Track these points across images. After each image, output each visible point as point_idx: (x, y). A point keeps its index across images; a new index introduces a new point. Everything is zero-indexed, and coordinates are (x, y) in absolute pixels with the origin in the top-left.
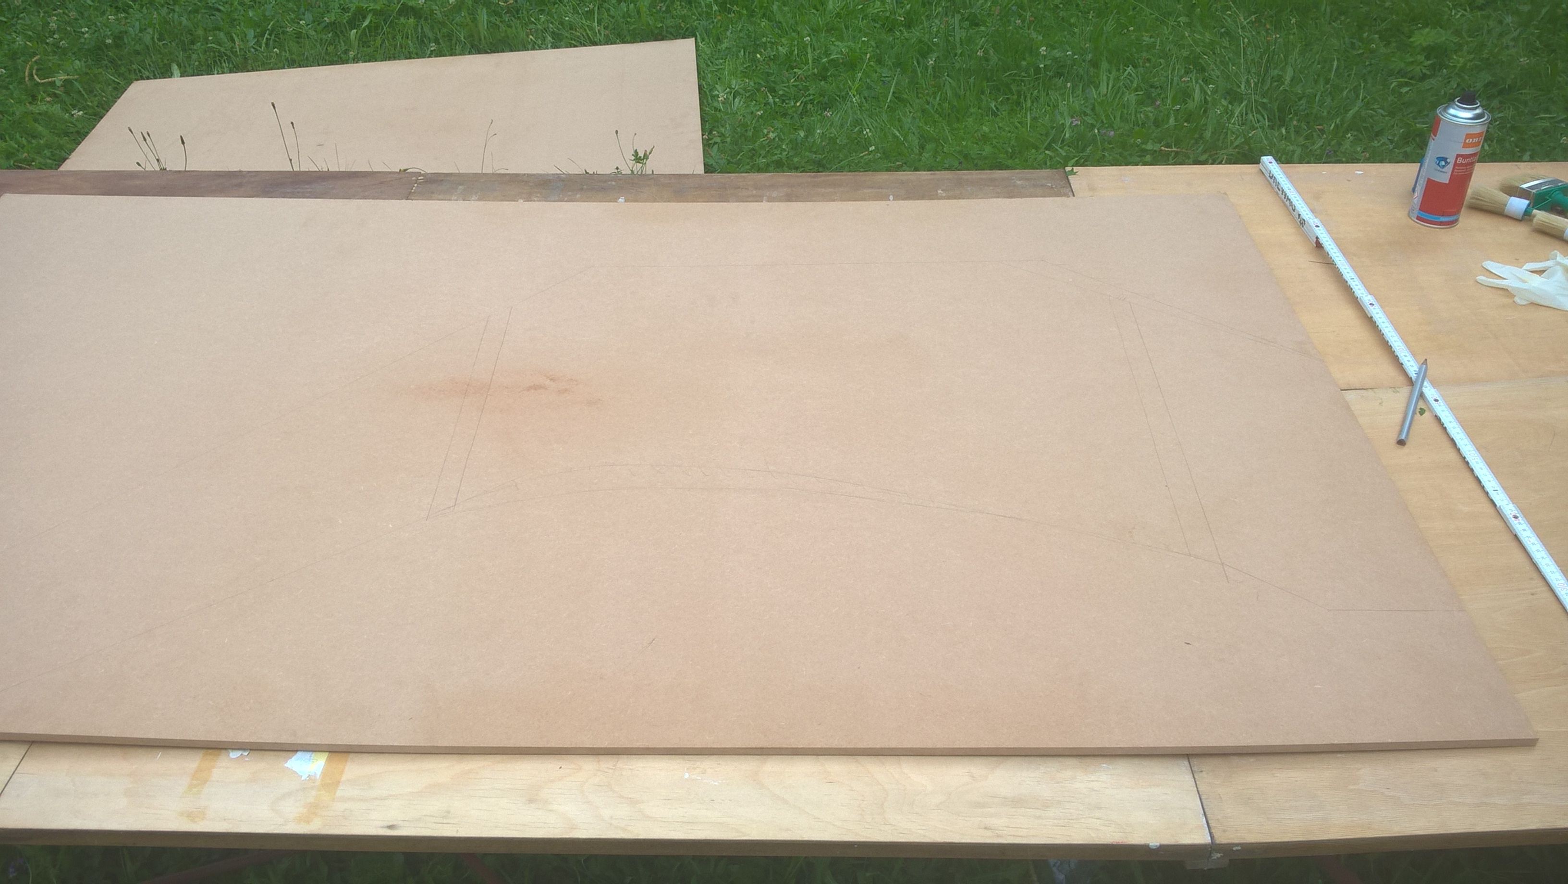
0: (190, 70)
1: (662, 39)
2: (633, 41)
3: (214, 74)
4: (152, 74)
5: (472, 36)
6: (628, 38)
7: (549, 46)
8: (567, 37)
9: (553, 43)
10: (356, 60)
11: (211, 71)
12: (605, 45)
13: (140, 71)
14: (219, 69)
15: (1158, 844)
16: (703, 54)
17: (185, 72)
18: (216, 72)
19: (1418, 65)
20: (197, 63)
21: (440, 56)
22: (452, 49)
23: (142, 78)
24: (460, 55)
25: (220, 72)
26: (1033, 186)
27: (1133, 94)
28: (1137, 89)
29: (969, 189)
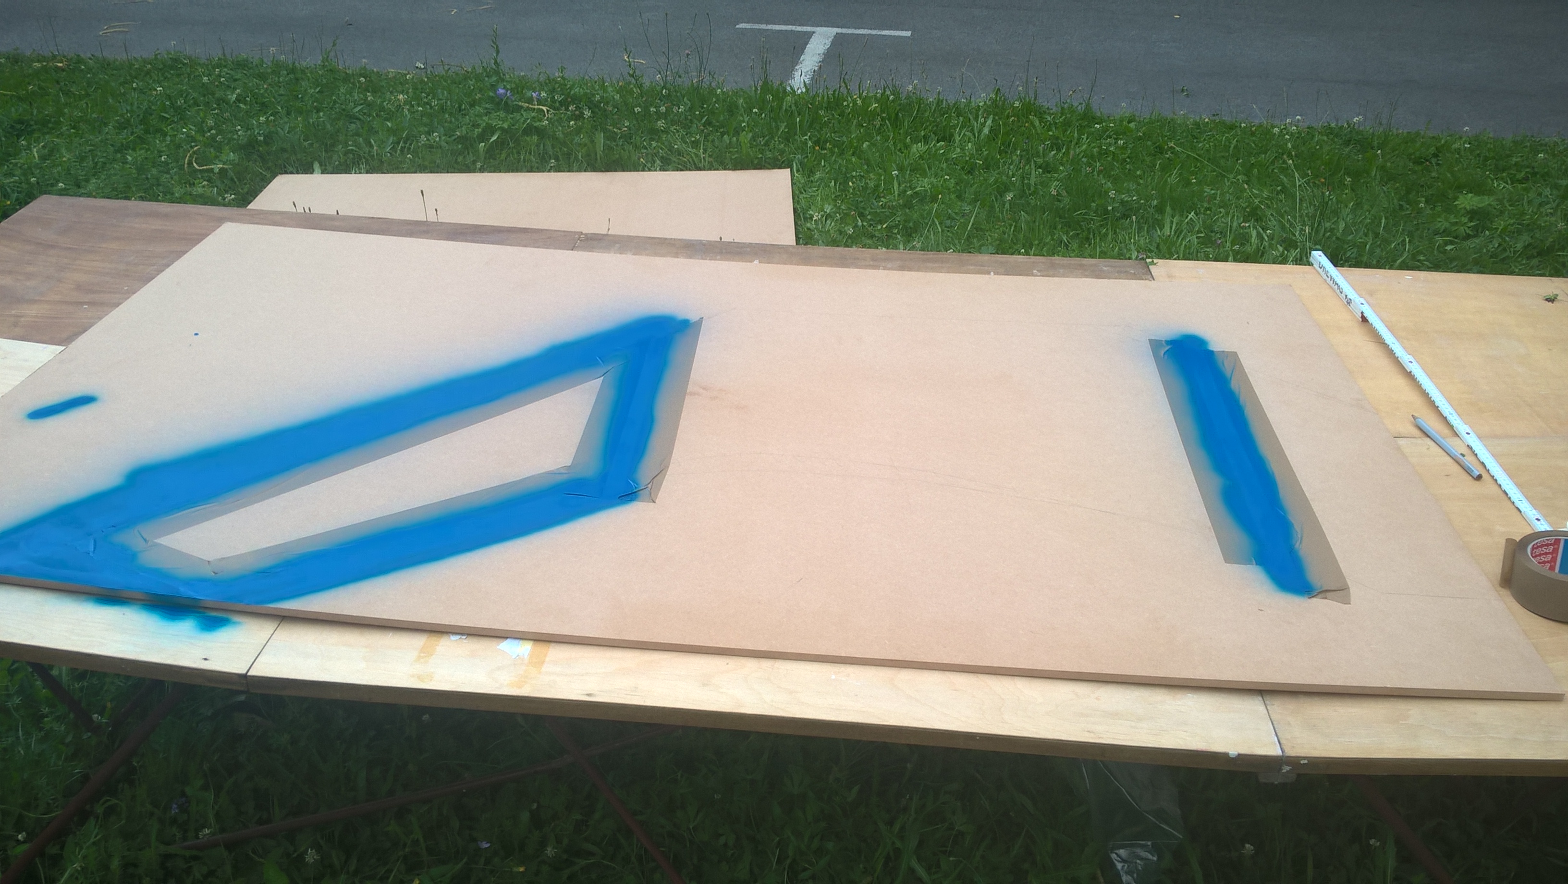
0: (329, 168)
1: (760, 169)
2: (735, 169)
3: (351, 173)
4: (295, 169)
5: (588, 155)
6: (730, 166)
7: (658, 169)
8: (674, 162)
9: (661, 166)
10: (482, 170)
11: (350, 171)
12: (708, 170)
13: (285, 167)
14: (356, 169)
15: (1236, 753)
16: (797, 183)
17: (326, 169)
18: (354, 171)
19: (1462, 226)
20: (337, 163)
21: (559, 172)
22: (569, 166)
23: (286, 173)
24: (577, 171)
25: (358, 172)
26: (1118, 272)
27: (1195, 236)
28: (1199, 232)
29: (1061, 271)
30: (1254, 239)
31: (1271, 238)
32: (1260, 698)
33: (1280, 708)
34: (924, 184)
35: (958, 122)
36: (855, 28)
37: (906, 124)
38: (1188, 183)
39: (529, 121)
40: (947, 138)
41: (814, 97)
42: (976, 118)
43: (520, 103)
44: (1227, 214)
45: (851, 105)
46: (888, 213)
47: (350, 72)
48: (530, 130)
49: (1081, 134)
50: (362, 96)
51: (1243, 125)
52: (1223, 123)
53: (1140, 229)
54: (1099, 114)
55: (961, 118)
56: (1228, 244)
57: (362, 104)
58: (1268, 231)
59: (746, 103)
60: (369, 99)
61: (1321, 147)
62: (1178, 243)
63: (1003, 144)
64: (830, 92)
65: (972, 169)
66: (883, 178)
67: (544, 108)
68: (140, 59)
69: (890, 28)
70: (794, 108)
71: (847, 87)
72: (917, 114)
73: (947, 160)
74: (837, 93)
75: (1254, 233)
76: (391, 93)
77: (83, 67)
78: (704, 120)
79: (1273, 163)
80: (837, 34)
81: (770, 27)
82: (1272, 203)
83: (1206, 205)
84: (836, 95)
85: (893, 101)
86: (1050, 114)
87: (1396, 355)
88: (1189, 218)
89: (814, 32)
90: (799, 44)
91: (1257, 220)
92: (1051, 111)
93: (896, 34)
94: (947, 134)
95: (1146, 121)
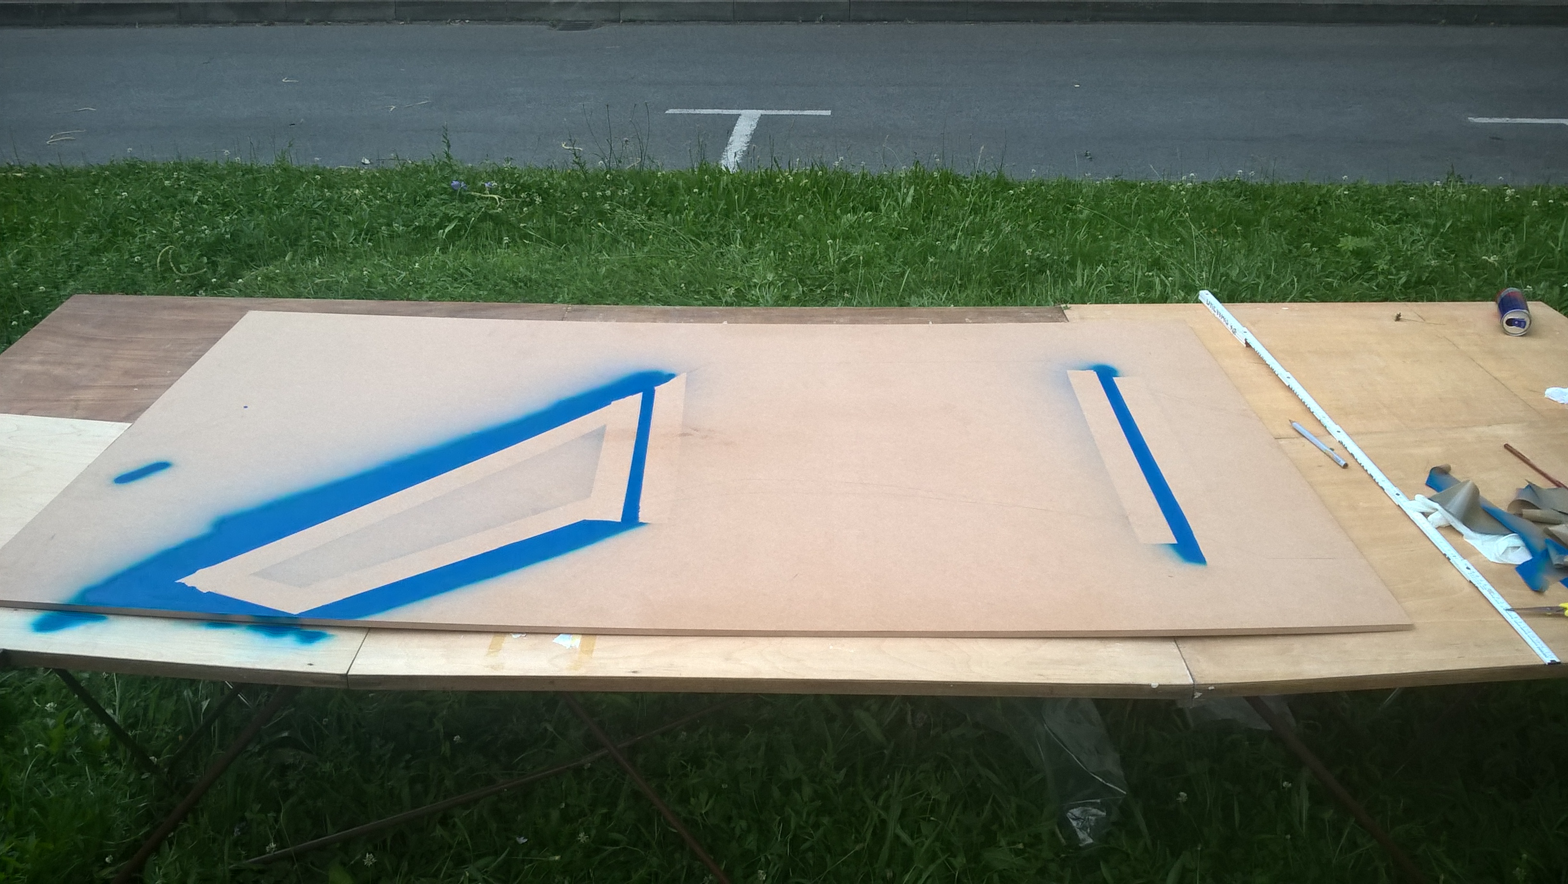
15: (1157, 684)
26: (1038, 317)
27: (1104, 286)
28: (1108, 282)
29: (989, 318)
30: (1158, 288)
31: (1173, 284)
32: (1174, 643)
33: (1188, 648)
34: (857, 250)
35: (883, 194)
36: (779, 110)
37: (835, 197)
38: (1095, 240)
39: (483, 209)
40: (875, 209)
41: (748, 176)
42: (899, 190)
43: (473, 193)
44: (1133, 264)
45: (783, 181)
46: (826, 278)
47: (303, 170)
48: (485, 217)
49: (995, 198)
50: (319, 193)
51: (1142, 184)
52: (1125, 184)
53: (1055, 283)
54: (1011, 181)
55: (886, 190)
56: (1135, 292)
57: (319, 200)
58: (1170, 279)
59: (685, 183)
60: (327, 194)
61: (1214, 200)
62: (1090, 294)
63: (925, 211)
64: (763, 170)
65: (899, 235)
66: (818, 246)
67: (496, 197)
68: (96, 166)
69: (811, 108)
70: (730, 186)
71: (777, 165)
72: (845, 187)
73: (875, 228)
74: (769, 171)
75: (1157, 280)
76: (347, 189)
77: (42, 176)
78: (647, 202)
79: (1171, 217)
80: (762, 115)
81: (697, 111)
82: (1172, 253)
83: (1112, 258)
84: (769, 173)
85: (821, 177)
86: (966, 182)
87: (1276, 373)
88: (1098, 270)
89: (740, 115)
90: (728, 126)
91: (1159, 269)
92: (967, 180)
93: (818, 114)
94: (874, 204)
95: (1054, 185)
